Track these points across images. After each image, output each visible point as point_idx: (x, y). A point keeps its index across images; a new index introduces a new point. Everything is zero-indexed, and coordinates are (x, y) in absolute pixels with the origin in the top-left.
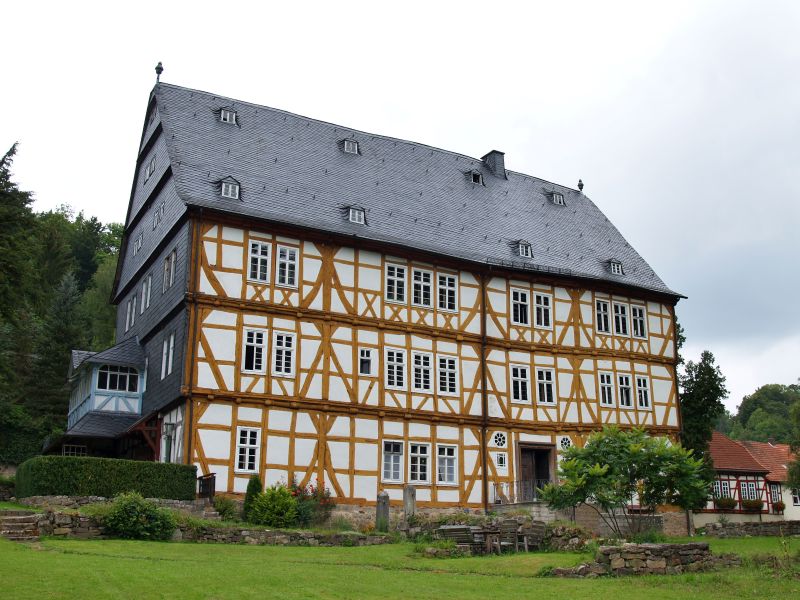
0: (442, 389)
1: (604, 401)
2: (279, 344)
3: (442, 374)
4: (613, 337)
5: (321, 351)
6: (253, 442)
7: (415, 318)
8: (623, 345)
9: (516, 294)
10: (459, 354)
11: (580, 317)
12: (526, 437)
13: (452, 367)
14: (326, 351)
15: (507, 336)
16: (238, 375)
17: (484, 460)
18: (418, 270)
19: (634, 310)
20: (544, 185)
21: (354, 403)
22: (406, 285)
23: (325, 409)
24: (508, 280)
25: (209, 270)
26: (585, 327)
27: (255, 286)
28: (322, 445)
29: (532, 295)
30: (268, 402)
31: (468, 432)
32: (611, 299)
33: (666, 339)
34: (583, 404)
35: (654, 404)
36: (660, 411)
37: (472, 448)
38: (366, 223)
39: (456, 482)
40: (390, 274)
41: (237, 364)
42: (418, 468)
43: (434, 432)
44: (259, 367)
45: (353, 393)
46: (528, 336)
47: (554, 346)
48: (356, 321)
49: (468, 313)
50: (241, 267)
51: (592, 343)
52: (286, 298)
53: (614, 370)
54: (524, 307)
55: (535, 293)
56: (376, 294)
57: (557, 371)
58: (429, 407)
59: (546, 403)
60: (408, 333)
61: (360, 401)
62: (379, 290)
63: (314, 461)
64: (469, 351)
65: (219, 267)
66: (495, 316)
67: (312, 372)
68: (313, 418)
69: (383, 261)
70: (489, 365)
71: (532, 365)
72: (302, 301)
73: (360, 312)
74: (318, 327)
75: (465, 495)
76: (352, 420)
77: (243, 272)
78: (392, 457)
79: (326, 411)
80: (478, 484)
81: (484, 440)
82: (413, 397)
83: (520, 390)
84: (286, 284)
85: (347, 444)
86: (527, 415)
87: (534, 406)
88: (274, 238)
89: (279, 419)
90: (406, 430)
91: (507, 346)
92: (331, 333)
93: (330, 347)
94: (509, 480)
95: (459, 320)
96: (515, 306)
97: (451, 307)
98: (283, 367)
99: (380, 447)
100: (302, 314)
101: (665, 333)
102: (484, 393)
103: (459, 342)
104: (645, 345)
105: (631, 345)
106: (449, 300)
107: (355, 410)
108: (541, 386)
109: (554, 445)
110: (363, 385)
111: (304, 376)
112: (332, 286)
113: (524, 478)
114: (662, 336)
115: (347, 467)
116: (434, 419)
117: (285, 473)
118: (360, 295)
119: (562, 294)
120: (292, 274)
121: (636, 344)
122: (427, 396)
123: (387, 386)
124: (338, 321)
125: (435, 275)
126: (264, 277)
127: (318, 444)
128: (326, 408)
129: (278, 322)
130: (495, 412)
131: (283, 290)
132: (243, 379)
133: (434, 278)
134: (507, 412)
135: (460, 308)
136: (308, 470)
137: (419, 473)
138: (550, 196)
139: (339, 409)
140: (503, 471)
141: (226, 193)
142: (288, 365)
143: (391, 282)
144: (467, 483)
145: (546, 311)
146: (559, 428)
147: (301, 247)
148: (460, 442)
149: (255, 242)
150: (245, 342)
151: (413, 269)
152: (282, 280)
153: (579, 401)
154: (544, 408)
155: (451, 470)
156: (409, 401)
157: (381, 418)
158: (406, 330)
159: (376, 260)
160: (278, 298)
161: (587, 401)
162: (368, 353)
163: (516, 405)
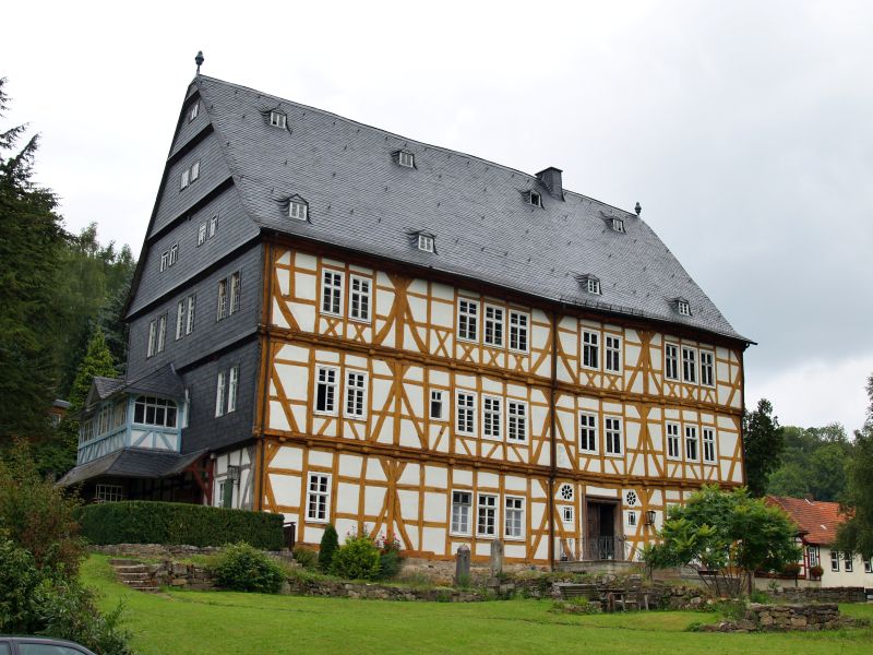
0: (512, 436)
1: (671, 454)
2: (351, 383)
3: (512, 419)
4: (681, 384)
5: (393, 392)
6: (323, 489)
7: (487, 359)
8: (690, 393)
9: (586, 335)
10: (528, 399)
11: (650, 362)
12: (593, 491)
13: (521, 413)
14: (398, 392)
15: (576, 380)
16: (310, 416)
17: (551, 514)
18: (490, 306)
19: (703, 355)
20: (601, 208)
21: (425, 450)
22: (478, 322)
23: (396, 455)
24: (579, 319)
25: (282, 300)
26: (653, 372)
27: (328, 319)
28: (392, 493)
29: (603, 336)
30: (339, 446)
31: (535, 483)
32: (680, 343)
33: (734, 387)
34: (650, 456)
35: (720, 458)
36: (726, 465)
37: (539, 500)
38: (435, 252)
39: (522, 537)
40: (462, 310)
41: (309, 404)
42: (486, 521)
43: (502, 482)
44: (330, 408)
45: (424, 438)
46: (597, 382)
47: (622, 393)
48: (428, 361)
49: (539, 354)
50: (314, 298)
51: (661, 390)
52: (359, 334)
53: (681, 420)
54: (594, 350)
55: (606, 335)
56: (448, 331)
57: (626, 419)
58: (498, 455)
59: (613, 454)
60: (479, 375)
61: (431, 448)
62: (451, 327)
63: (383, 511)
64: (538, 395)
65: (292, 297)
66: (565, 358)
67: (383, 414)
68: (384, 465)
69: (456, 295)
70: (558, 412)
71: (601, 412)
72: (375, 337)
73: (432, 351)
74: (389, 365)
75: (531, 551)
76: (422, 468)
77: (316, 303)
78: (461, 508)
79: (396, 457)
80: (545, 539)
81: (551, 492)
82: (483, 445)
83: (587, 440)
84: (359, 318)
85: (417, 493)
86: (594, 467)
87: (602, 457)
88: (347, 267)
89: (350, 464)
90: (475, 479)
91: (576, 391)
92: (402, 374)
93: (402, 388)
94: (574, 535)
95: (530, 363)
96: (586, 348)
97: (523, 347)
98: (355, 408)
99: (449, 497)
100: (374, 351)
101: (733, 382)
102: (553, 441)
103: (529, 386)
104: (713, 393)
105: (699, 393)
106: (520, 340)
107: (425, 457)
108: (609, 435)
109: (620, 500)
110: (434, 430)
111: (375, 418)
112: (404, 321)
113: (590, 535)
114: (729, 384)
115: (416, 518)
116: (503, 469)
117: (355, 523)
118: (433, 332)
119: (632, 336)
120: (365, 307)
121: (703, 392)
122: (496, 444)
123: (457, 432)
124: (410, 360)
125: (507, 312)
126: (337, 310)
127: (388, 494)
128: (397, 453)
129: (350, 359)
130: (564, 462)
131: (356, 324)
132: (315, 420)
133: (507, 314)
134: (575, 463)
135: (532, 349)
136: (378, 520)
137: (487, 526)
138: (609, 221)
139: (409, 455)
140: (569, 526)
141: (294, 214)
142: (359, 406)
143: (463, 319)
144: (534, 537)
145: (616, 354)
146: (625, 482)
147: (374, 277)
148: (528, 493)
149: (329, 270)
150: (317, 381)
151: (486, 305)
152: (355, 314)
153: (645, 453)
154: (612, 459)
155: (518, 524)
156: (479, 449)
157: (450, 466)
158: (478, 371)
159: (448, 294)
160: (351, 333)
161: (654, 453)
162: (439, 395)
163: (584, 456)
